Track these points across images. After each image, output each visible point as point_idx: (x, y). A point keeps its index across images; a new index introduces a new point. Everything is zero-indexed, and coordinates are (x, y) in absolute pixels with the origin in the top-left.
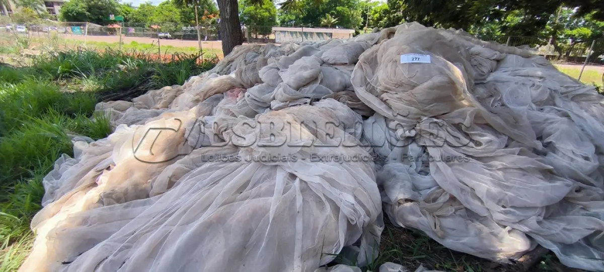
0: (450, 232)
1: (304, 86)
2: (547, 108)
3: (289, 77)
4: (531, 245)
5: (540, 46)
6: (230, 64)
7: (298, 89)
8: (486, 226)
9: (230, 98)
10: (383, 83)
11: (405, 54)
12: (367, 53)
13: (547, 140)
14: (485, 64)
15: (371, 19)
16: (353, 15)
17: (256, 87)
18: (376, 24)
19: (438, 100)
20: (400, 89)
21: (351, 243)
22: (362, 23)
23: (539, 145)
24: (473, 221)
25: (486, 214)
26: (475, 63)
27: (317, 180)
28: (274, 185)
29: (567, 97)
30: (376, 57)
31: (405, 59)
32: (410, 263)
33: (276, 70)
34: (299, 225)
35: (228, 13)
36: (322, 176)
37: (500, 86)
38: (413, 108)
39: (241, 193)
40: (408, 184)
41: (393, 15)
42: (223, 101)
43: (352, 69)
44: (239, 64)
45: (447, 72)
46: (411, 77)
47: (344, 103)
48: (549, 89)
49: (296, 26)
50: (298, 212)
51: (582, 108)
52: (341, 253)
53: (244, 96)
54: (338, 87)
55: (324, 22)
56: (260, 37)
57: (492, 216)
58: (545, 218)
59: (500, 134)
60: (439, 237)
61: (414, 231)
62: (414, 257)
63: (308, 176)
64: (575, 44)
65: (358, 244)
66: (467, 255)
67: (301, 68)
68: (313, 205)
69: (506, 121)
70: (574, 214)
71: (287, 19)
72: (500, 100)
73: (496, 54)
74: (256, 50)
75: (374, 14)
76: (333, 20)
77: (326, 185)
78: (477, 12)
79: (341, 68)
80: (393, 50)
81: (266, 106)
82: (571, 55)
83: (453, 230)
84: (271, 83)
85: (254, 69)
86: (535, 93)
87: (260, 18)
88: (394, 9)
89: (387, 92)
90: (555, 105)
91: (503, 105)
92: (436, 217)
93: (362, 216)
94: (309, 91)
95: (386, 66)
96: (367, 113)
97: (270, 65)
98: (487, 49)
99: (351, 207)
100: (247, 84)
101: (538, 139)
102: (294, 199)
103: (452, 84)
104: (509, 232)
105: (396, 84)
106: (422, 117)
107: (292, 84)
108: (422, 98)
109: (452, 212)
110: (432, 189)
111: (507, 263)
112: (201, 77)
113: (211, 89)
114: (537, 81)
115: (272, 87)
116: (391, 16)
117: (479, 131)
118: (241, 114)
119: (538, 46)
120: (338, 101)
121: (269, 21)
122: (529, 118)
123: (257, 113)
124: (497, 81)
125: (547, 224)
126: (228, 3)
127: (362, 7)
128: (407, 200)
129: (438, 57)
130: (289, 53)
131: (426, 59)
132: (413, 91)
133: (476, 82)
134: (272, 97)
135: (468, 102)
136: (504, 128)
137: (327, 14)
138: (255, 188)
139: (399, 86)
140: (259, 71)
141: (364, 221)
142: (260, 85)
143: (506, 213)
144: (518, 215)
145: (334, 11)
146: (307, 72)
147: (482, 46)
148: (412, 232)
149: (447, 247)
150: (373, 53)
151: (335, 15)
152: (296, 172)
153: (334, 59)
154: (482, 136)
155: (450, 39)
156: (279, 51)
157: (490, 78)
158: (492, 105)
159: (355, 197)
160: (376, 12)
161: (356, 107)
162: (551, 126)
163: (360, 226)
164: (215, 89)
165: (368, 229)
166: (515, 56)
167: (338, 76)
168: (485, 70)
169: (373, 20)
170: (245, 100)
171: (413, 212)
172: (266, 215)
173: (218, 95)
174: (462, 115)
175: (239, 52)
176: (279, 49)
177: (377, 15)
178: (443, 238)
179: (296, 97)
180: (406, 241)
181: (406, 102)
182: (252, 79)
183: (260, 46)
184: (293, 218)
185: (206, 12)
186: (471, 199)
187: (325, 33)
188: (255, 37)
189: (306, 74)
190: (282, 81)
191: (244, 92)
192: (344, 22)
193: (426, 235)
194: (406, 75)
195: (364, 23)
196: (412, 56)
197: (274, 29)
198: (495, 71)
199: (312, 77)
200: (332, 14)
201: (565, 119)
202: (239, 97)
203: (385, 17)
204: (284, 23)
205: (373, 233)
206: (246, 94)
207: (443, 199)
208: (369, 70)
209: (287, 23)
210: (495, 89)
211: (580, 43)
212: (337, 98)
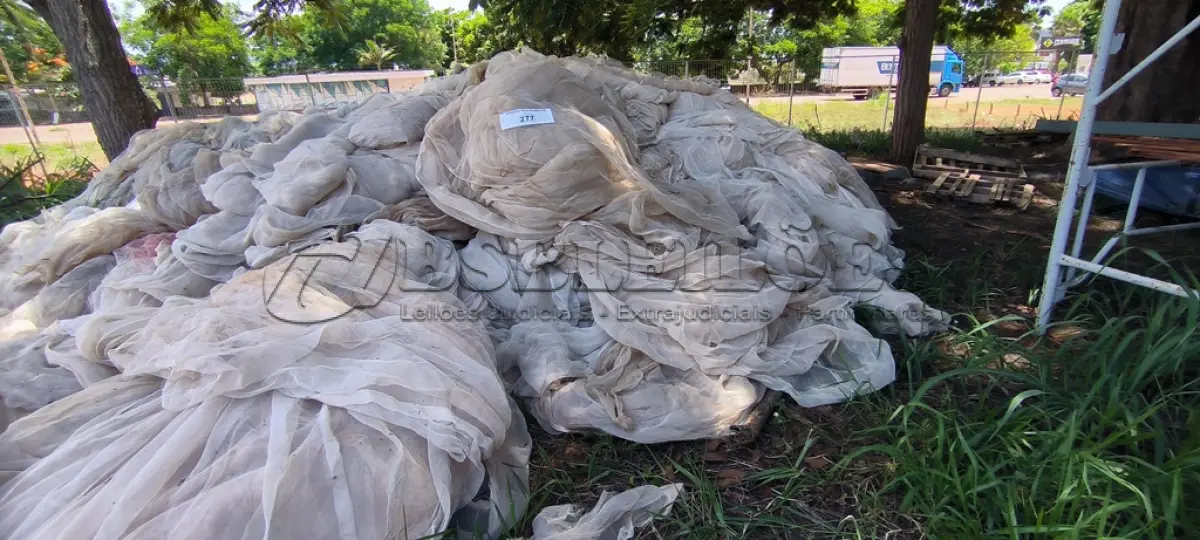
0: (642, 414)
1: (318, 203)
2: (746, 171)
3: (278, 189)
4: (758, 392)
5: (741, 71)
6: (129, 179)
7: (304, 212)
8: (693, 384)
9: (132, 263)
10: (478, 172)
11: (506, 110)
12: (441, 116)
13: (754, 222)
14: (648, 113)
15: (461, 46)
16: (424, 39)
17: (201, 225)
18: (472, 53)
19: (581, 186)
20: (511, 178)
21: (468, 499)
22: (447, 54)
23: (744, 232)
24: (673, 384)
25: (691, 365)
26: (633, 112)
27: (367, 397)
28: (267, 440)
29: (769, 149)
30: (458, 123)
31: (509, 120)
32: (587, 494)
33: (246, 179)
34: (343, 504)
35: (91, 55)
36: (374, 388)
37: (677, 146)
38: (541, 209)
39: (183, 481)
40: (561, 351)
41: (500, 34)
42: (114, 272)
43: (415, 153)
44: (153, 175)
45: (585, 134)
46: (526, 153)
47: (412, 223)
48: (743, 140)
49: (302, 70)
50: (335, 478)
51: (789, 164)
52: (449, 527)
53: (170, 251)
54: (394, 194)
55: (365, 58)
56: (217, 101)
57: (698, 366)
58: (770, 344)
59: (687, 225)
60: (626, 430)
61: (585, 433)
62: (591, 481)
63: (344, 394)
64: (781, 65)
65: (484, 493)
66: (675, 443)
67: (303, 166)
68: (367, 453)
69: (694, 203)
70: (803, 327)
71: (276, 58)
72: (682, 169)
73: (662, 94)
74: (196, 135)
75: (464, 35)
76: (385, 53)
77: (389, 403)
78: (636, 23)
79: (392, 153)
80: (484, 106)
81: (235, 261)
82: (781, 81)
83: (645, 409)
84: (239, 209)
85: (189, 182)
86: (726, 150)
87: (204, 59)
88: (500, 23)
89: (490, 188)
90: (756, 165)
91: (688, 177)
92: (615, 396)
93: (475, 440)
94: (330, 211)
95: (479, 140)
96: (463, 235)
97: (229, 168)
98: (648, 86)
99: (450, 432)
100: (178, 220)
101: (742, 223)
102: (321, 452)
103: (598, 156)
104: (725, 383)
105: (501, 170)
106: (561, 223)
107: (286, 203)
108: (551, 188)
109: (639, 380)
110: (604, 348)
111: (728, 434)
112: (43, 222)
113: (72, 249)
114: (726, 131)
115: (241, 217)
116: (497, 37)
117: (656, 227)
118: (171, 294)
119: (737, 71)
120: (400, 221)
121: (230, 65)
122: (724, 191)
123: (214, 283)
124: (673, 139)
125: (773, 352)
126: (86, 31)
127: (440, 23)
128: (564, 381)
129: (565, 110)
130: (278, 134)
131: (545, 116)
132: (537, 177)
133: (642, 146)
134: (245, 240)
135: (630, 181)
136: (693, 216)
137: (368, 42)
138: (218, 460)
139: (508, 172)
140: (202, 186)
141: (481, 448)
142: (212, 218)
143: (717, 354)
144: (733, 352)
145: (383, 35)
146: (318, 172)
147: (639, 82)
148: (583, 436)
149: (641, 441)
150: (450, 116)
151: (387, 42)
152: (318, 393)
153: (376, 138)
154: (661, 235)
155: (584, 75)
156: (256, 133)
157: (662, 135)
158: (673, 181)
159: (454, 409)
160: (467, 31)
161: (437, 226)
162: (755, 198)
163: (475, 460)
164: (85, 246)
165: (495, 459)
166: (689, 94)
167: (390, 171)
168: (652, 123)
169: (464, 47)
170: (174, 259)
171: (576, 400)
172: (257, 511)
173: (98, 260)
174: (625, 206)
175: (150, 148)
176: (253, 128)
177: (470, 37)
178: (632, 428)
179: (302, 230)
180: (576, 457)
181: (525, 200)
182: (189, 207)
183: (205, 126)
184: (324, 495)
185: (37, 50)
186: (665, 348)
187: (371, 81)
188: (202, 105)
189: (316, 177)
190: (265, 201)
191: (171, 240)
192: (409, 56)
193: (604, 432)
194: (515, 149)
195: (450, 53)
196: (520, 113)
197: (247, 82)
198: (667, 121)
199: (332, 181)
200: (379, 41)
201: (770, 184)
202: (159, 254)
203: (486, 39)
204: (270, 67)
205: (510, 464)
206: (176, 244)
207: (621, 361)
208: (450, 151)
209: (280, 65)
210: (672, 152)
211: (787, 64)
212: (396, 217)
